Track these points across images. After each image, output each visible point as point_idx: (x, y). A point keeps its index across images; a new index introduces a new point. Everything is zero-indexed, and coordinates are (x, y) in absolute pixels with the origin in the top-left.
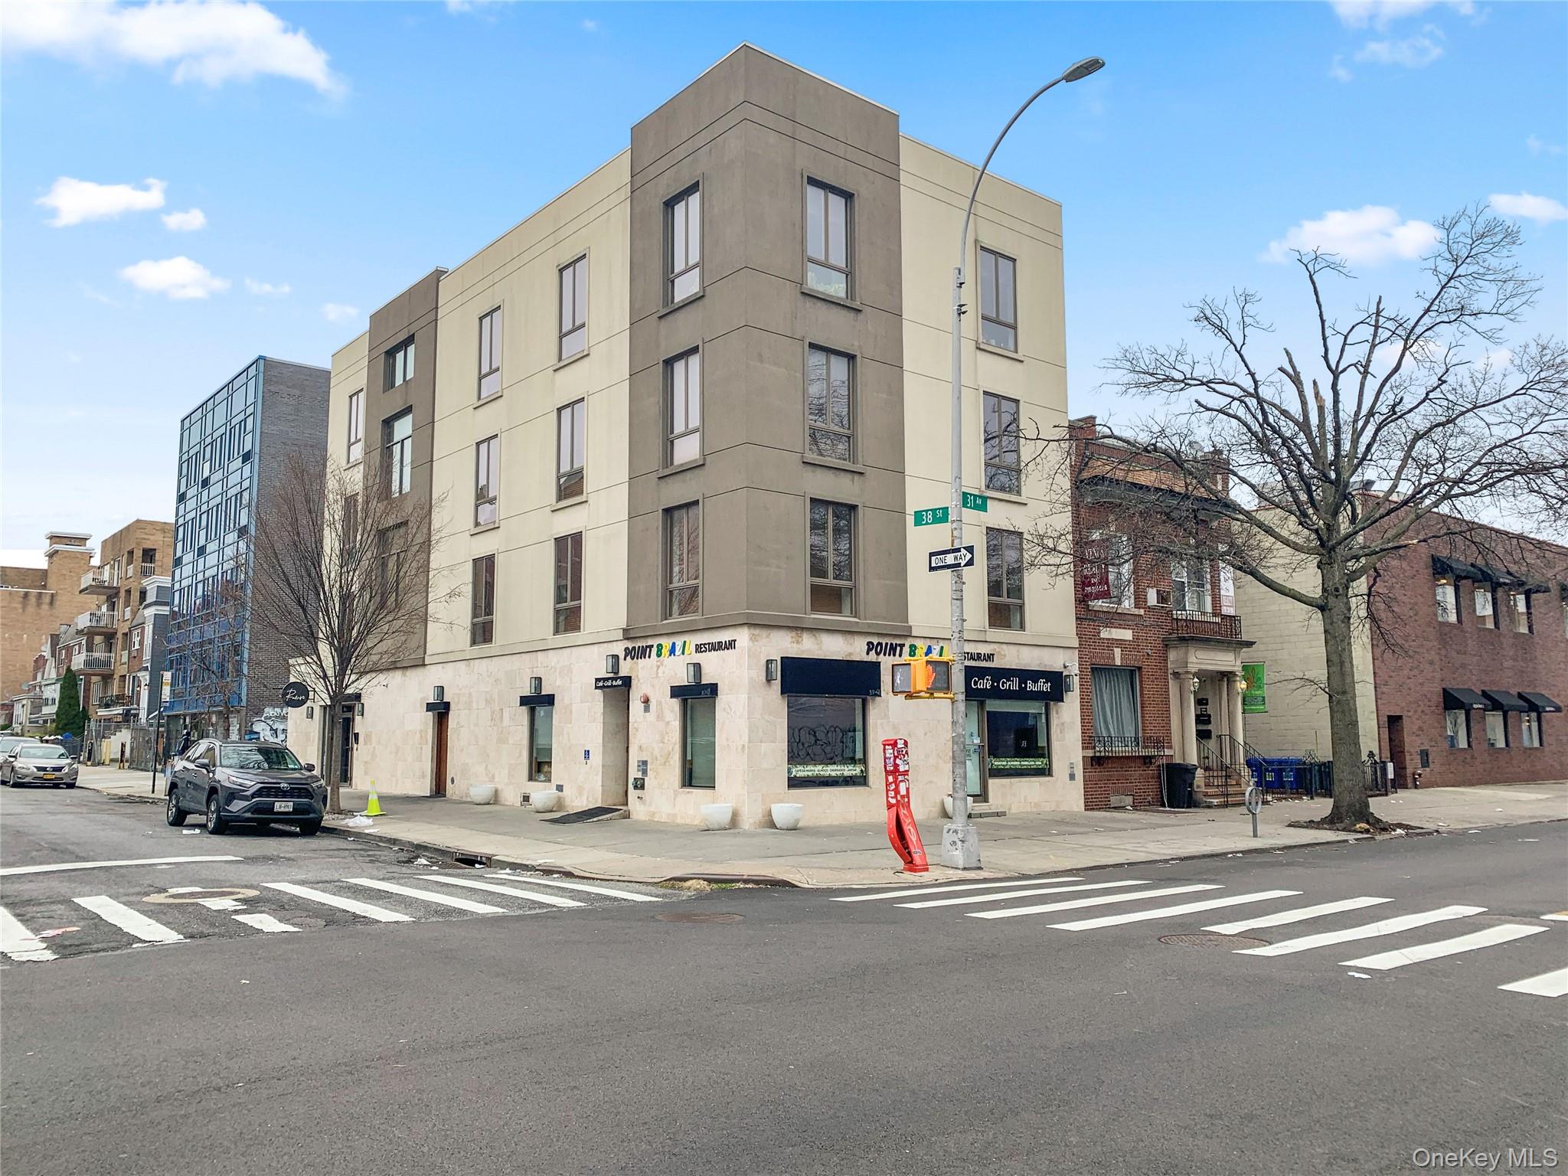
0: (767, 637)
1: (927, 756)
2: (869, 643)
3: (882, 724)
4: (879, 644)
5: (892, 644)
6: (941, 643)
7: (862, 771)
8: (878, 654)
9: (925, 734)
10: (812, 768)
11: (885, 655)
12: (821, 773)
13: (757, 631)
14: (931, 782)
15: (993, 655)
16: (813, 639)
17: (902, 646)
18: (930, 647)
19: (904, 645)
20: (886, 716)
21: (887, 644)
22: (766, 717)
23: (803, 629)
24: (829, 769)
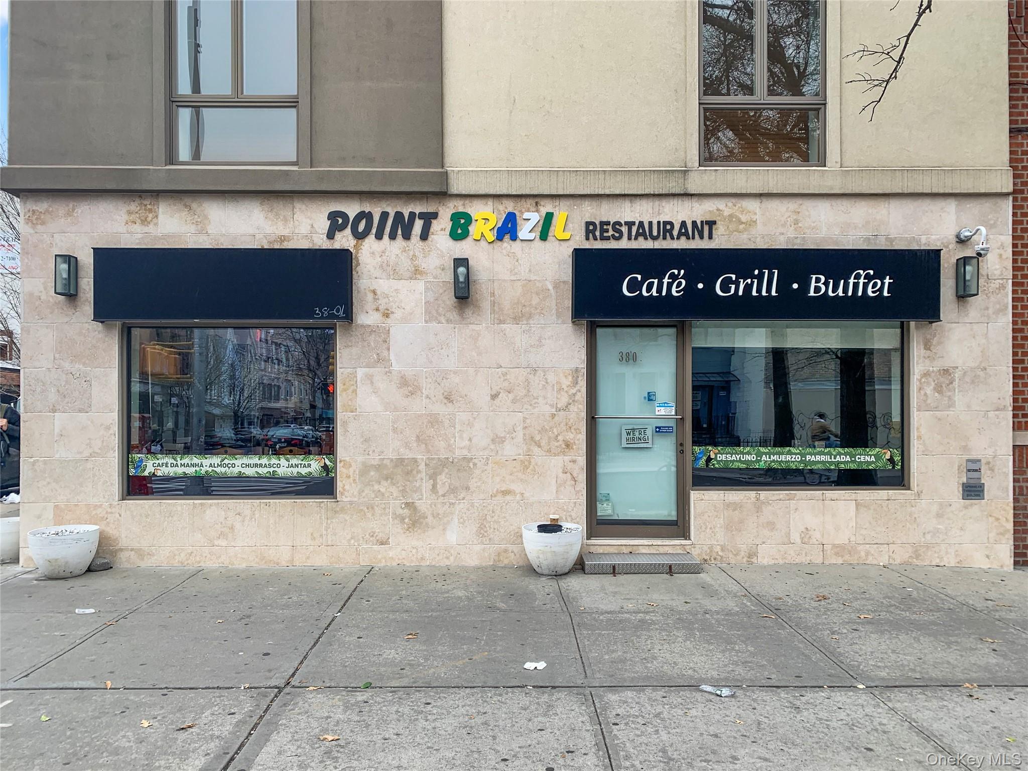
0: (69, 214)
1: (498, 440)
2: (333, 216)
3: (370, 378)
5: (399, 215)
6: (547, 207)
7: (325, 467)
8: (360, 236)
9: (494, 397)
10: (195, 460)
11: (379, 237)
12: (218, 470)
13: (42, 206)
14: (506, 493)
16: (185, 213)
17: (429, 218)
19: (435, 215)
20: (381, 360)
21: (384, 215)
22: (67, 365)
23: (157, 194)
24: (238, 462)
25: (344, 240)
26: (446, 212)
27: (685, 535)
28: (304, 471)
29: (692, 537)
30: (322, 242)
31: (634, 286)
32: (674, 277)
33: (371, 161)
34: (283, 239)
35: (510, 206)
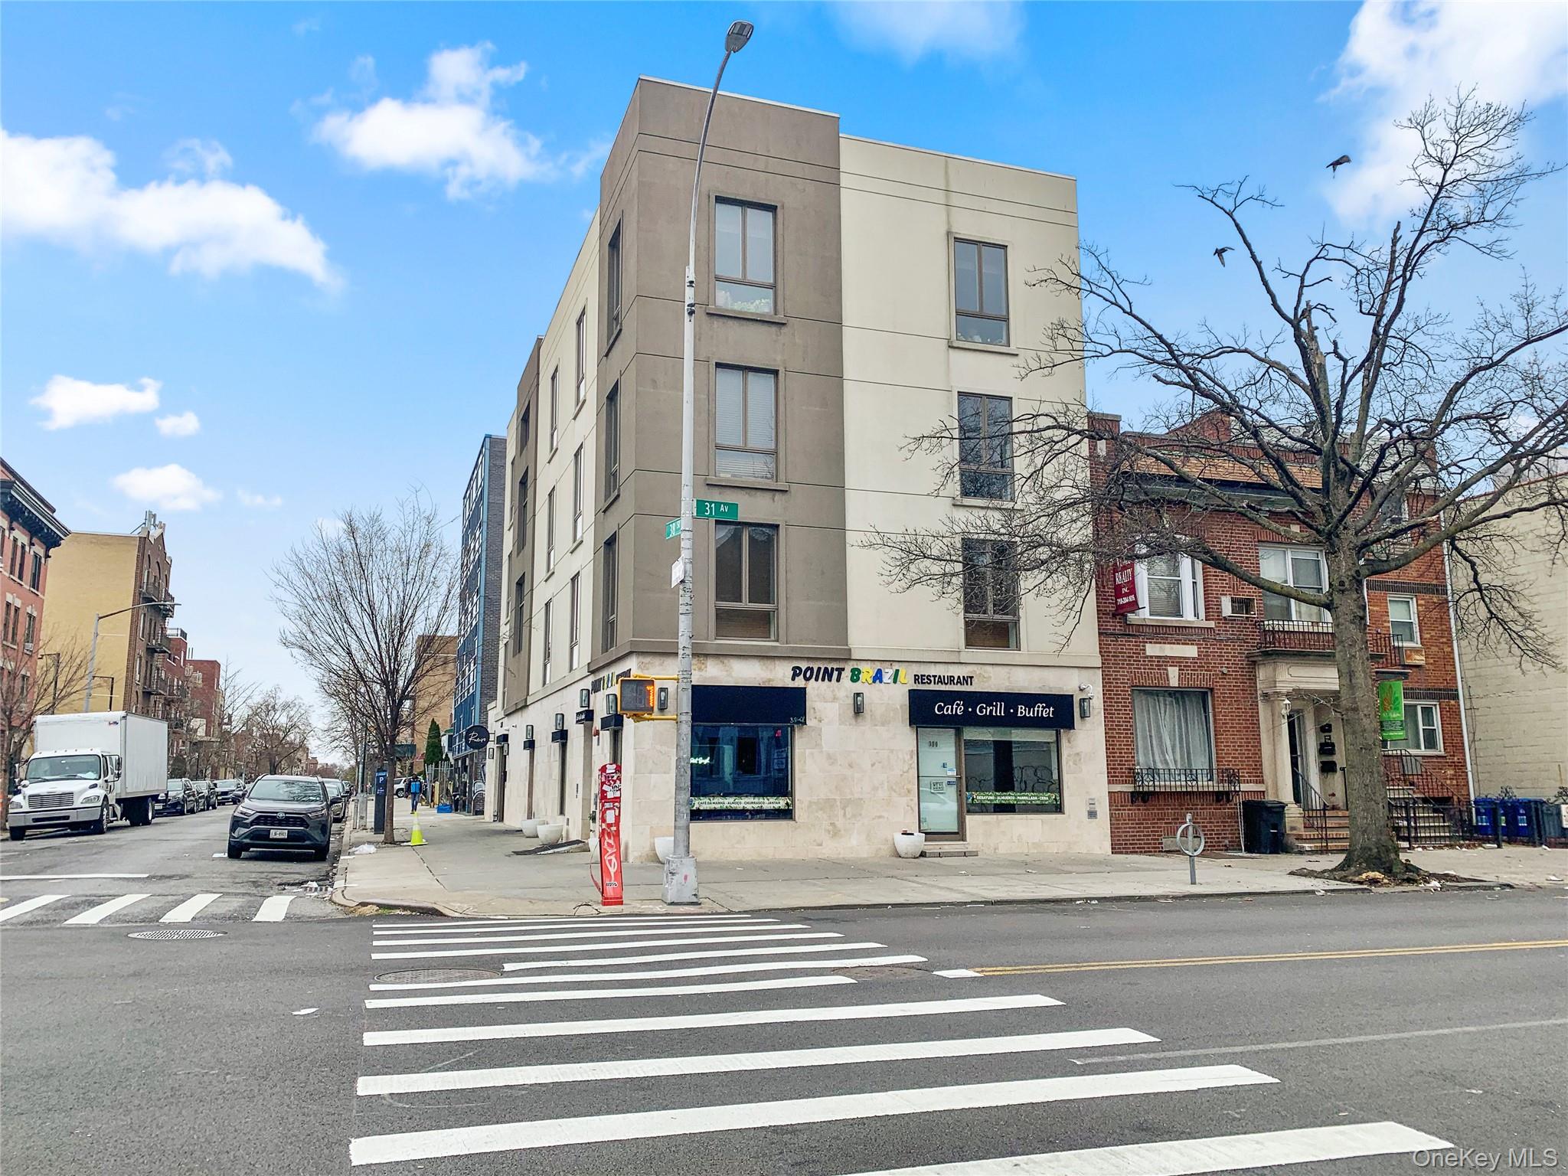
0: (661, 665)
1: (875, 789)
2: (794, 669)
3: (812, 754)
4: (808, 669)
5: (826, 669)
6: (896, 666)
7: (787, 804)
8: (807, 679)
9: (873, 765)
10: (721, 801)
11: (817, 680)
12: (732, 805)
13: (647, 659)
14: (880, 817)
15: (971, 678)
16: (721, 665)
17: (840, 670)
18: (879, 671)
19: (843, 669)
20: (818, 745)
21: (819, 669)
22: (658, 747)
23: (706, 655)
24: (743, 801)
25: (800, 682)
26: (848, 667)
27: (963, 839)
28: (777, 806)
29: (968, 839)
30: (790, 684)
31: (941, 709)
32: (958, 705)
33: (814, 642)
34: (770, 680)
35: (878, 666)
